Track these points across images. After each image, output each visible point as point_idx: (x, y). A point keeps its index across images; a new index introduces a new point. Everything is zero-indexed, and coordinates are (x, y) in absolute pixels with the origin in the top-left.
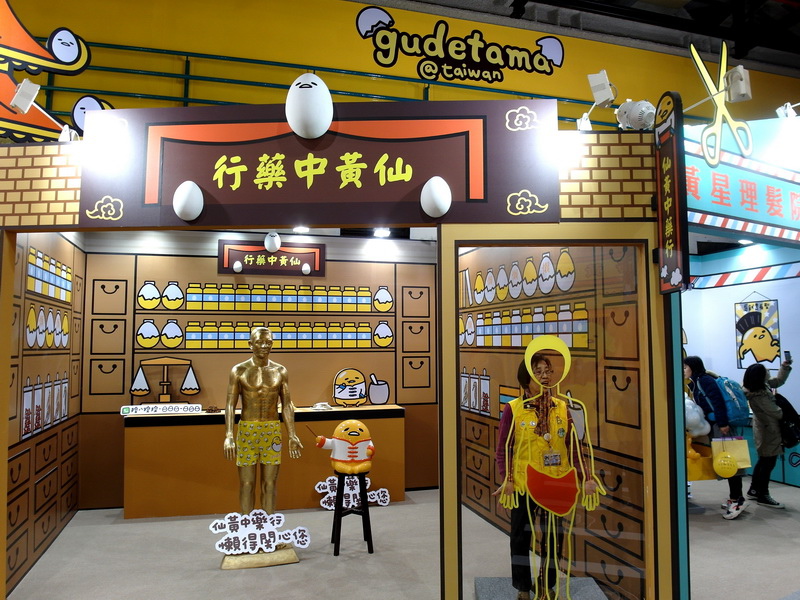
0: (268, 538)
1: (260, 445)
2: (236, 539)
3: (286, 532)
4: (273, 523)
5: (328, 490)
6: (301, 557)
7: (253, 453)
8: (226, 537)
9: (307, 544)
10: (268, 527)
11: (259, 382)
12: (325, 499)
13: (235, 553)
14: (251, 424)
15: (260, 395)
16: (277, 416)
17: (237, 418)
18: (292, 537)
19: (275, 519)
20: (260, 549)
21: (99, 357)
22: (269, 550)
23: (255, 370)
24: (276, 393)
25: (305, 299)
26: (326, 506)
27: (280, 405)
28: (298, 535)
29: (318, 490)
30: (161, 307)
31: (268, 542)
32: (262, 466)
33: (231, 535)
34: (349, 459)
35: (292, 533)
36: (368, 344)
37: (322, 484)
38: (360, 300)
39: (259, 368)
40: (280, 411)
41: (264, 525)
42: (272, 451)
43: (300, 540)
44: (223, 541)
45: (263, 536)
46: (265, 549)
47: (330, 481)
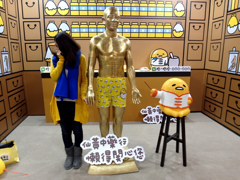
0: (118, 154)
1: (112, 94)
2: (97, 154)
3: (130, 150)
4: (121, 143)
5: (147, 113)
6: (140, 168)
7: (107, 99)
8: (90, 153)
9: (144, 158)
10: (118, 147)
11: (111, 49)
12: (146, 117)
13: (96, 164)
14: (106, 80)
15: (111, 59)
16: (123, 74)
17: (96, 75)
18: (134, 154)
19: (122, 140)
20: (113, 161)
21: (29, 42)
22: (119, 162)
23: (107, 40)
24: (123, 57)
25: (135, 9)
26: (146, 122)
27: (125, 67)
28: (137, 152)
29: (142, 113)
30: (57, 14)
31: (118, 156)
32: (114, 108)
33: (94, 151)
34: (176, 106)
35: (133, 150)
36: (169, 35)
37: (144, 110)
38: (166, 9)
39: (111, 39)
40: (125, 71)
41: (115, 145)
42: (120, 99)
43: (139, 155)
44: (89, 155)
45: (115, 153)
46: (116, 162)
47: (148, 108)
